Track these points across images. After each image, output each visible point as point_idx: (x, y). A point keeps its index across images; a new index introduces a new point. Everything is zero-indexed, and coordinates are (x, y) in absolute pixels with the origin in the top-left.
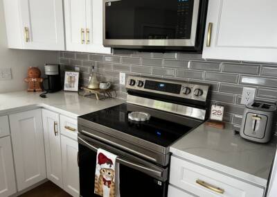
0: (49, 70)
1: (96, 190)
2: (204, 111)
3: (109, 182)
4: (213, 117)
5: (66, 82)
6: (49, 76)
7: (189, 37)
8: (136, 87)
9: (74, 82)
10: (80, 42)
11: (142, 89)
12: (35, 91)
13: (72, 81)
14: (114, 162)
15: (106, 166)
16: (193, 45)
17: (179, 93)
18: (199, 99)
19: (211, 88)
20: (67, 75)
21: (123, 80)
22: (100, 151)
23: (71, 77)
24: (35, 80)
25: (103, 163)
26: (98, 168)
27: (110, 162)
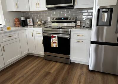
0: (22, 19)
1: (51, 46)
2: (75, 24)
3: (55, 43)
4: (77, 24)
5: (28, 23)
6: (22, 20)
7: (71, 3)
8: (55, 20)
9: (31, 22)
10: (36, 7)
11: (57, 20)
12: (18, 26)
13: (30, 22)
14: (56, 36)
15: (54, 38)
16: (73, 5)
17: (68, 20)
18: (73, 20)
19: (76, 17)
20: (28, 20)
21: (49, 19)
22: (51, 35)
23: (30, 21)
24: (18, 22)
25: (53, 38)
26: (52, 39)
27: (55, 37)
